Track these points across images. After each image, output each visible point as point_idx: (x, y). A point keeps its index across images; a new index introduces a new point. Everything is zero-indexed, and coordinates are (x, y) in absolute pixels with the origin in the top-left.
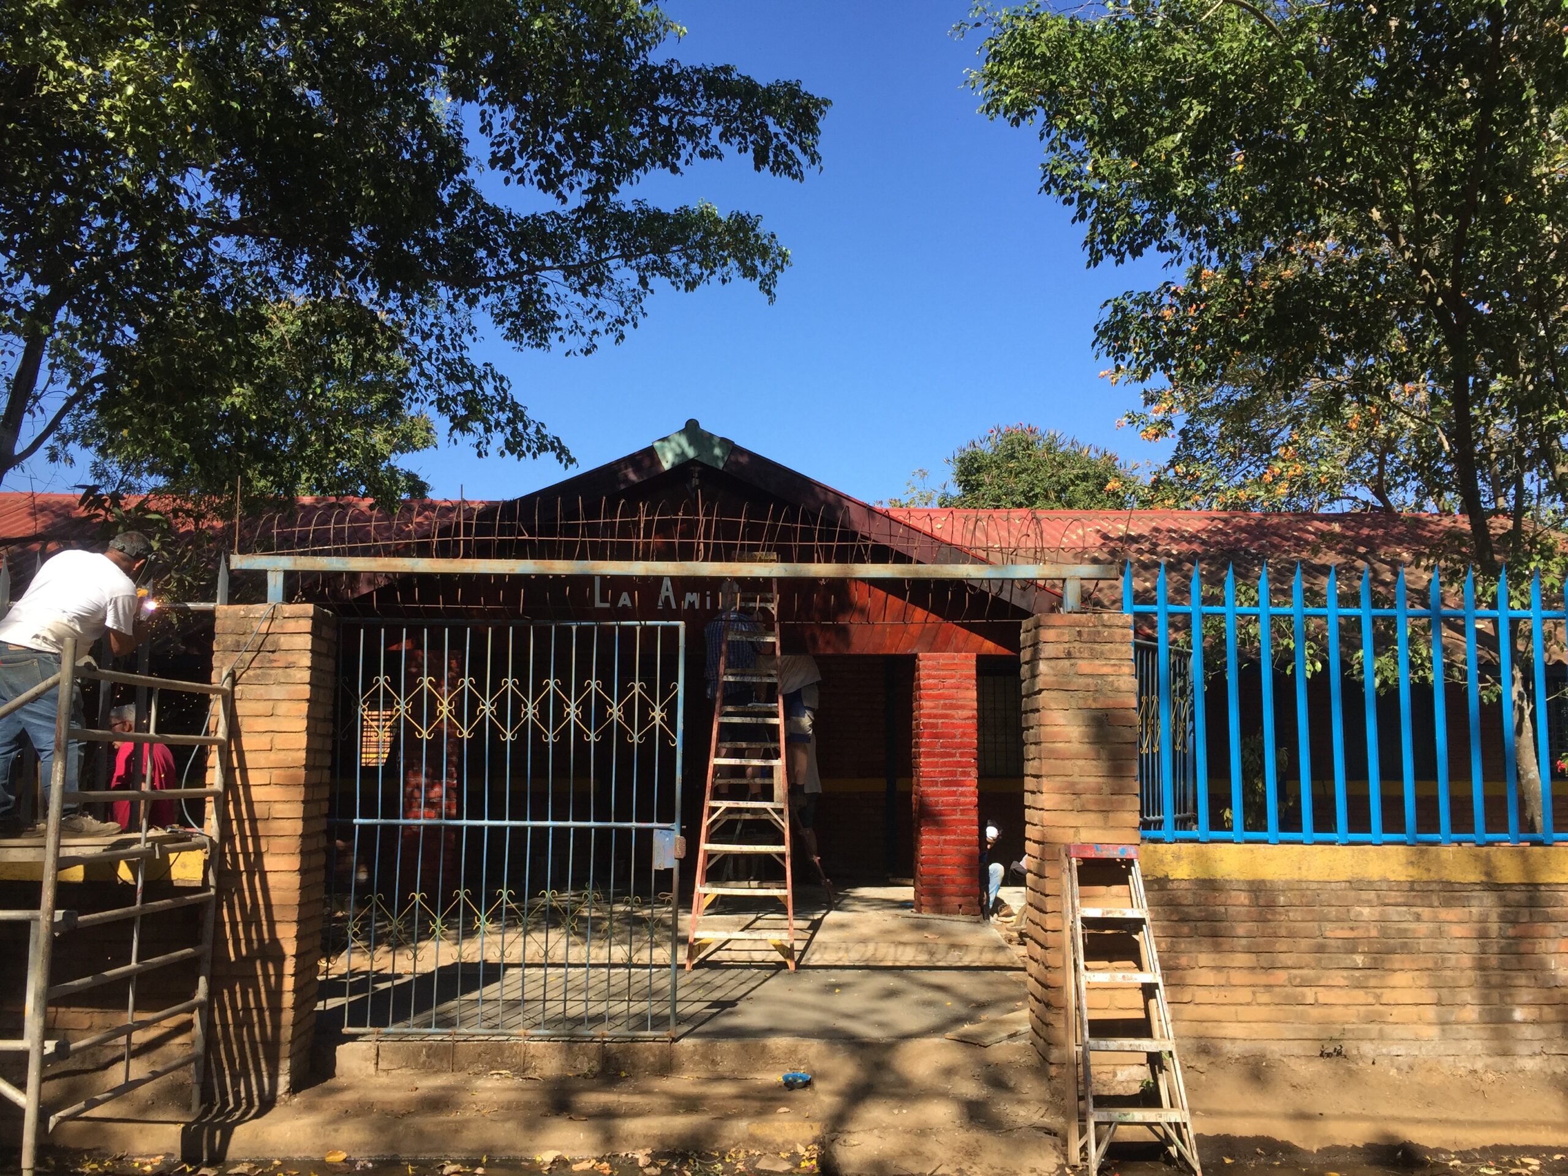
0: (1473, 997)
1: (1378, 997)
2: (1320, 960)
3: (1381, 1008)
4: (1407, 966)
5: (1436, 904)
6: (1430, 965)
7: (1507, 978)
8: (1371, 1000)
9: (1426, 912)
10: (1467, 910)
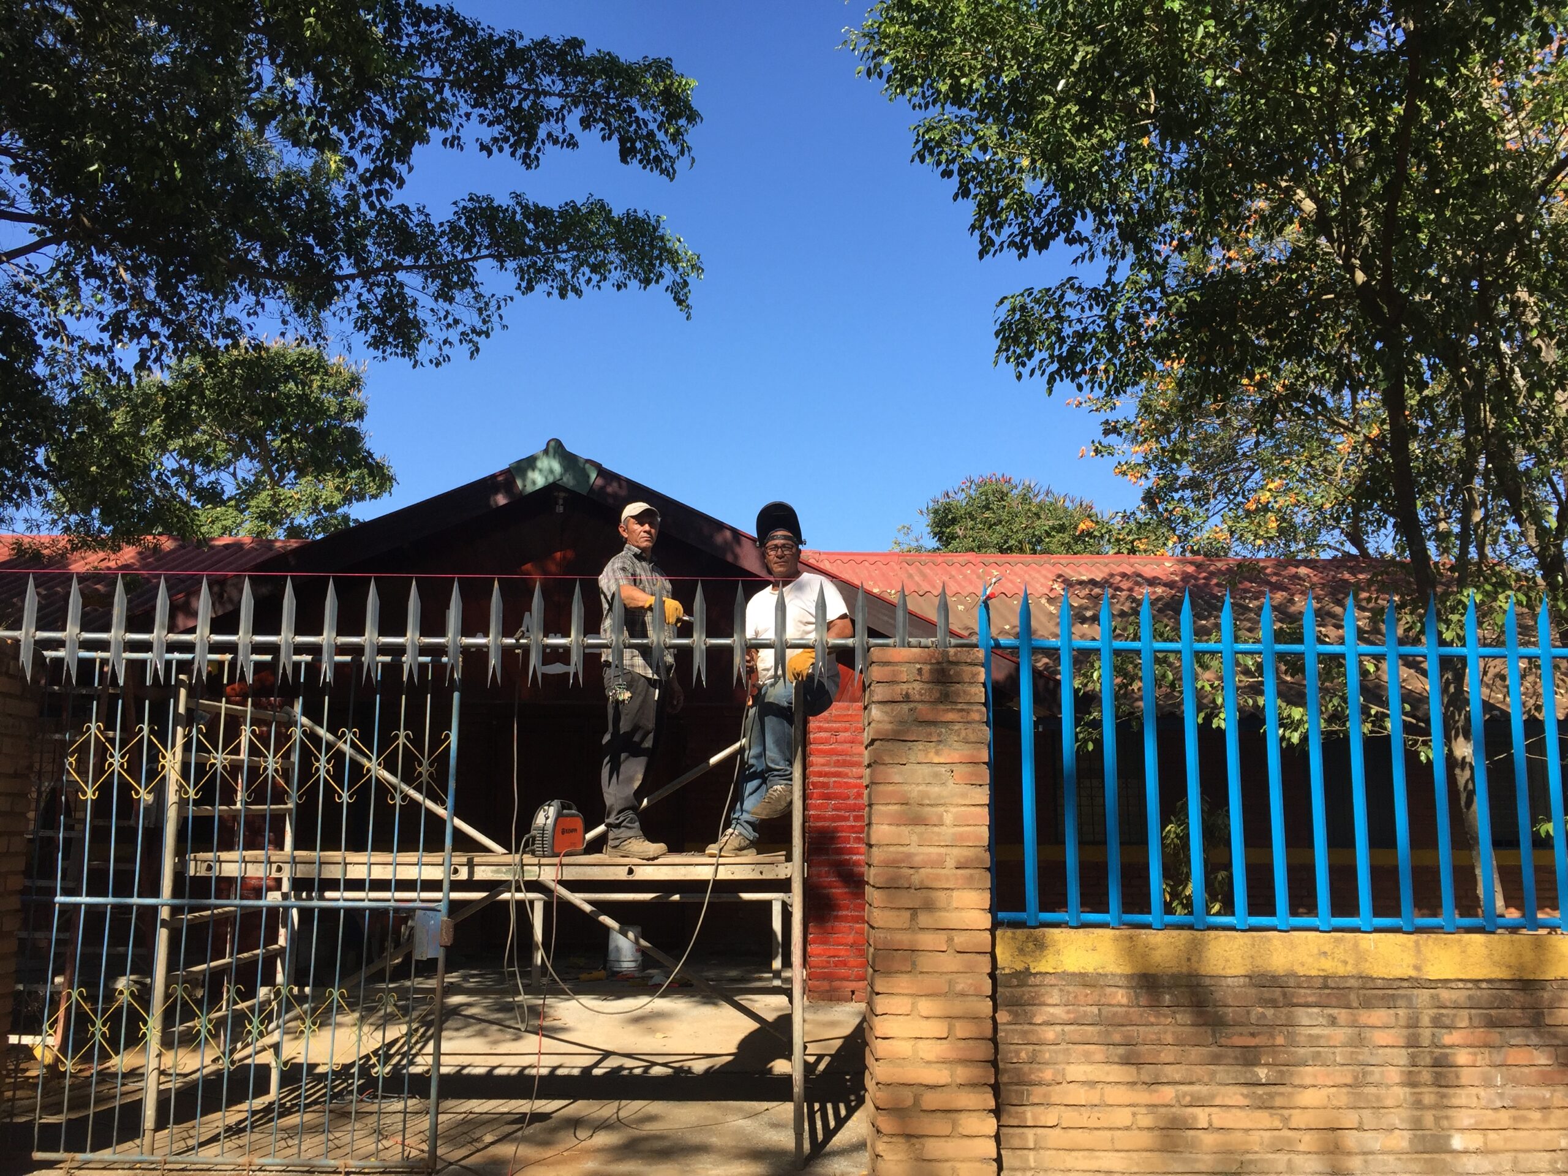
0: (1402, 1120)
1: (1285, 1120)
2: (1214, 1073)
3: (1290, 1133)
4: (1320, 1081)
5: (1355, 1005)
6: (1349, 1081)
7: (1443, 1096)
8: (1277, 1124)
9: (1342, 1015)
10: (1392, 1011)
